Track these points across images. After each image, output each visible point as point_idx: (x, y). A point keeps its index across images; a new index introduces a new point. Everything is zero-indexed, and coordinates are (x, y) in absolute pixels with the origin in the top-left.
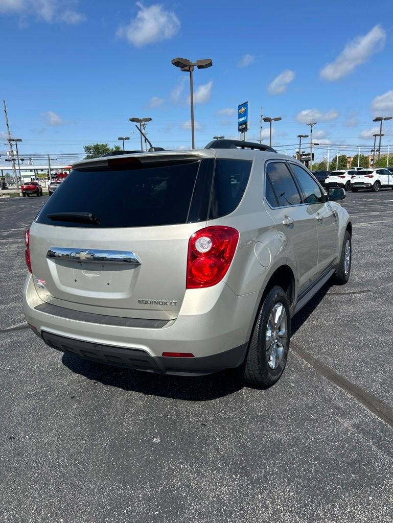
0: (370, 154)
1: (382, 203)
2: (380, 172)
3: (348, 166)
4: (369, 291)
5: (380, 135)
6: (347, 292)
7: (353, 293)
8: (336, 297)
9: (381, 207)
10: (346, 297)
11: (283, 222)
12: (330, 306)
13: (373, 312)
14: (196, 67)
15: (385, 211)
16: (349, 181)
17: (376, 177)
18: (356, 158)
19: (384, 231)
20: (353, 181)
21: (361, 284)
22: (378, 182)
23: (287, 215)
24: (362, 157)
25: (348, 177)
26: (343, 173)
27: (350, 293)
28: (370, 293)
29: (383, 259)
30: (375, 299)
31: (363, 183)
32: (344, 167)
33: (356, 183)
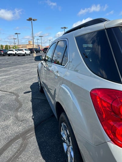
22: (26, 53)
26: (13, 50)
31: (21, 53)
33: (19, 53)
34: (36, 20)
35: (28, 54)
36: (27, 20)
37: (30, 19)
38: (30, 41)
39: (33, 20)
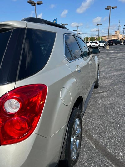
0: (96, 36)
1: (102, 52)
2: (100, 42)
3: (89, 40)
4: (108, 91)
5: (99, 30)
6: (100, 92)
7: (102, 92)
8: (96, 95)
9: (102, 54)
10: (100, 94)
11: (76, 70)
12: (95, 100)
13: (114, 103)
14: (37, 4)
15: (103, 55)
16: (90, 45)
17: (99, 44)
18: (91, 38)
19: (106, 63)
20: (92, 45)
21: (104, 88)
22: (99, 45)
23: (77, 65)
24: (93, 37)
25: (90, 44)
27: (101, 93)
28: (109, 92)
29: (109, 75)
30: (112, 95)
31: (95, 46)
32: (88, 41)
33: (93, 46)
34: (116, 7)
35: (102, 46)
36: (106, 9)
37: (108, 8)
38: (117, 31)
39: (112, 8)
